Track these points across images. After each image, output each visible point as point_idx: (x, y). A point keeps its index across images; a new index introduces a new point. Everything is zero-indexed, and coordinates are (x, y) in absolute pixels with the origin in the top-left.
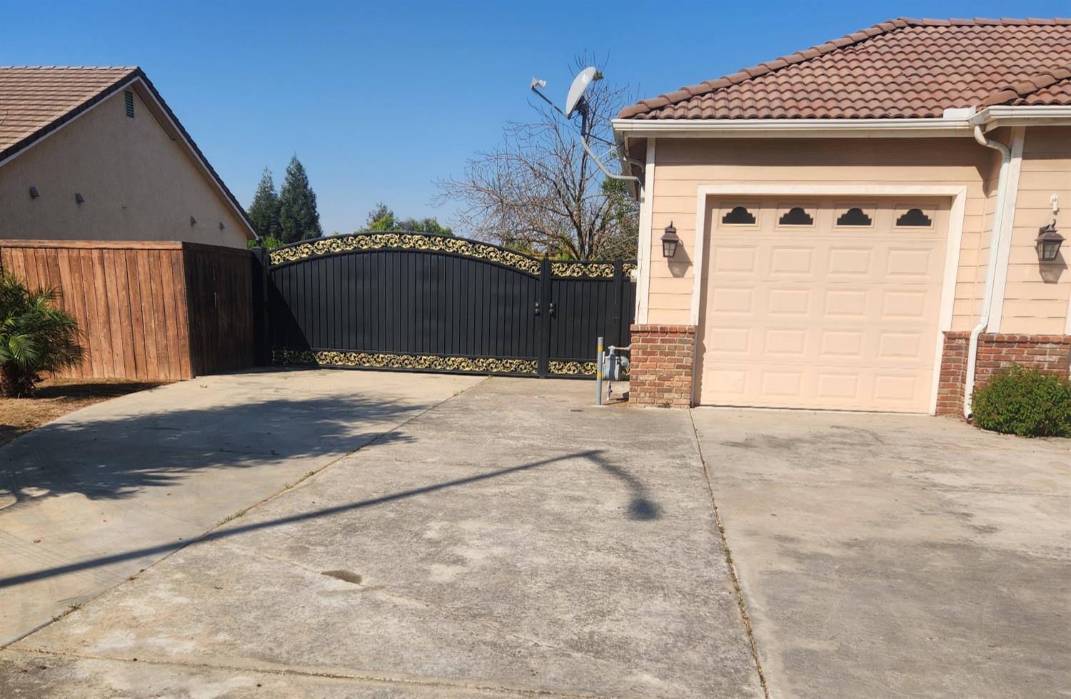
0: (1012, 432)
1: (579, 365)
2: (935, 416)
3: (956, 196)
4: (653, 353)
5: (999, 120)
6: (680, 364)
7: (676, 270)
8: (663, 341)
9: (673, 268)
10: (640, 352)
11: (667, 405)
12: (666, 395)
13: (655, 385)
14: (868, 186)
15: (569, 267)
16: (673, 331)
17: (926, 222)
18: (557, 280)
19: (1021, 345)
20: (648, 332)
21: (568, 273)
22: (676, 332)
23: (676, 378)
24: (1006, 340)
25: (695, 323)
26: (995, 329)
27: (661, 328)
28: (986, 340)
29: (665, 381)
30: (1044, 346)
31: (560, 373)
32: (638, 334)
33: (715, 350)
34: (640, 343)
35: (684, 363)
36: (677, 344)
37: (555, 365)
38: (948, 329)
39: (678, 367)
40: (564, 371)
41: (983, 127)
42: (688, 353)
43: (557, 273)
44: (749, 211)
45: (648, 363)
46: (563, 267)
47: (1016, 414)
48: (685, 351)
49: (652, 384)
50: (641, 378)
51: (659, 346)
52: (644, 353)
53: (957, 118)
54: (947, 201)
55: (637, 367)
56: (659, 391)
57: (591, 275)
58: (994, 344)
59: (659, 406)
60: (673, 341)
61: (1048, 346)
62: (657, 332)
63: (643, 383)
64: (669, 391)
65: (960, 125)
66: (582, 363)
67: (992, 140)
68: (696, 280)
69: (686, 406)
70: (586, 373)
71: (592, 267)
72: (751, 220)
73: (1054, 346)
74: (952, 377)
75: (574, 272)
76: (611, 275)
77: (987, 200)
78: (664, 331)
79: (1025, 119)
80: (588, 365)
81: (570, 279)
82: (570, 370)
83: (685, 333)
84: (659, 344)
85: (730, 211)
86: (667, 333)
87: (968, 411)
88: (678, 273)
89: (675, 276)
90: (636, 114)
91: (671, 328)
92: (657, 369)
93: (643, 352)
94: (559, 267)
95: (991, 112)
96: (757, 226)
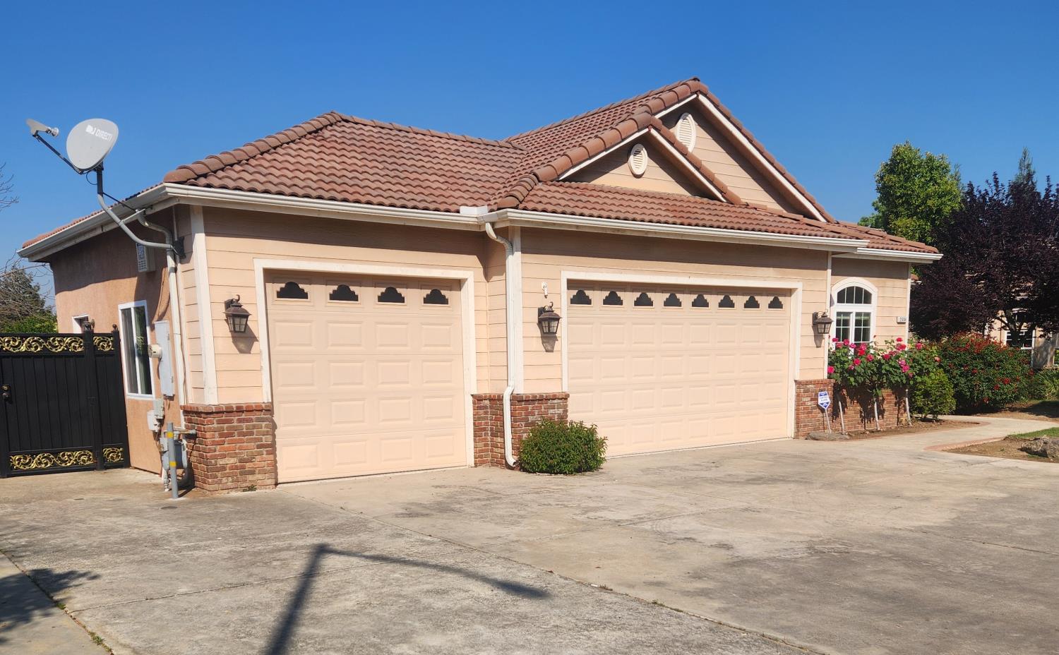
0: (561, 473)
1: (52, 456)
2: (476, 466)
3: (467, 279)
4: (231, 435)
5: (512, 221)
6: (259, 443)
7: (242, 346)
8: (240, 421)
9: (239, 344)
10: (217, 434)
11: (252, 488)
12: (250, 477)
13: (237, 468)
14: (403, 268)
15: (23, 341)
16: (250, 410)
17: (443, 301)
18: (8, 357)
19: (540, 402)
20: (223, 412)
21: (23, 348)
22: (252, 411)
23: (258, 458)
24: (531, 398)
25: (268, 400)
26: (522, 390)
27: (237, 407)
28: (517, 400)
29: (246, 462)
30: (553, 401)
31: (27, 468)
32: (212, 416)
33: (285, 425)
34: (215, 425)
35: (264, 442)
36: (254, 423)
37: (19, 459)
38: (475, 393)
39: (258, 447)
40: (33, 465)
41: (493, 224)
42: (268, 431)
43: (8, 348)
44: (301, 286)
45: (226, 445)
46: (15, 341)
47: (563, 457)
48: (264, 429)
49: (234, 467)
50: (221, 462)
51: (237, 426)
52: (221, 435)
53: (471, 214)
54: (457, 284)
55: (215, 451)
56: (241, 474)
57: (54, 350)
58: (523, 403)
59: (244, 491)
60: (251, 420)
61: (556, 401)
62: (233, 412)
63: (223, 468)
64: (252, 473)
65: (472, 221)
66: (56, 454)
67: (500, 236)
68: (263, 355)
69: (271, 486)
70: (63, 465)
71: (54, 340)
72: (303, 295)
73: (559, 401)
74: (483, 433)
75: (30, 347)
76: (80, 350)
77: (487, 284)
78: (240, 410)
79: (526, 221)
80: (63, 455)
81: (27, 355)
82: (40, 463)
83: (262, 411)
84: (235, 424)
85: (283, 285)
86: (243, 412)
87: (511, 460)
88: (243, 348)
89: (241, 351)
90: (188, 180)
91: (247, 407)
92: (237, 451)
93: (219, 434)
94: (9, 341)
95: (509, 214)
96: (309, 302)
